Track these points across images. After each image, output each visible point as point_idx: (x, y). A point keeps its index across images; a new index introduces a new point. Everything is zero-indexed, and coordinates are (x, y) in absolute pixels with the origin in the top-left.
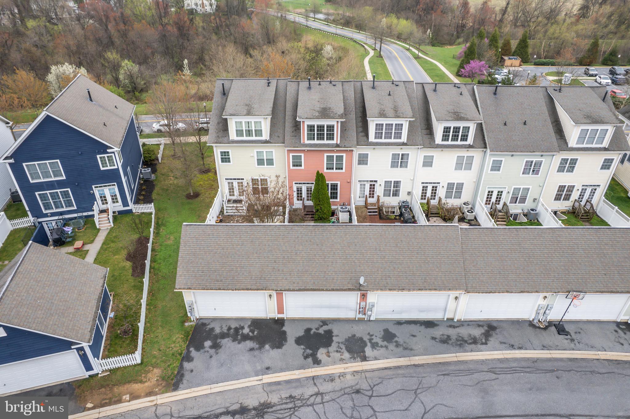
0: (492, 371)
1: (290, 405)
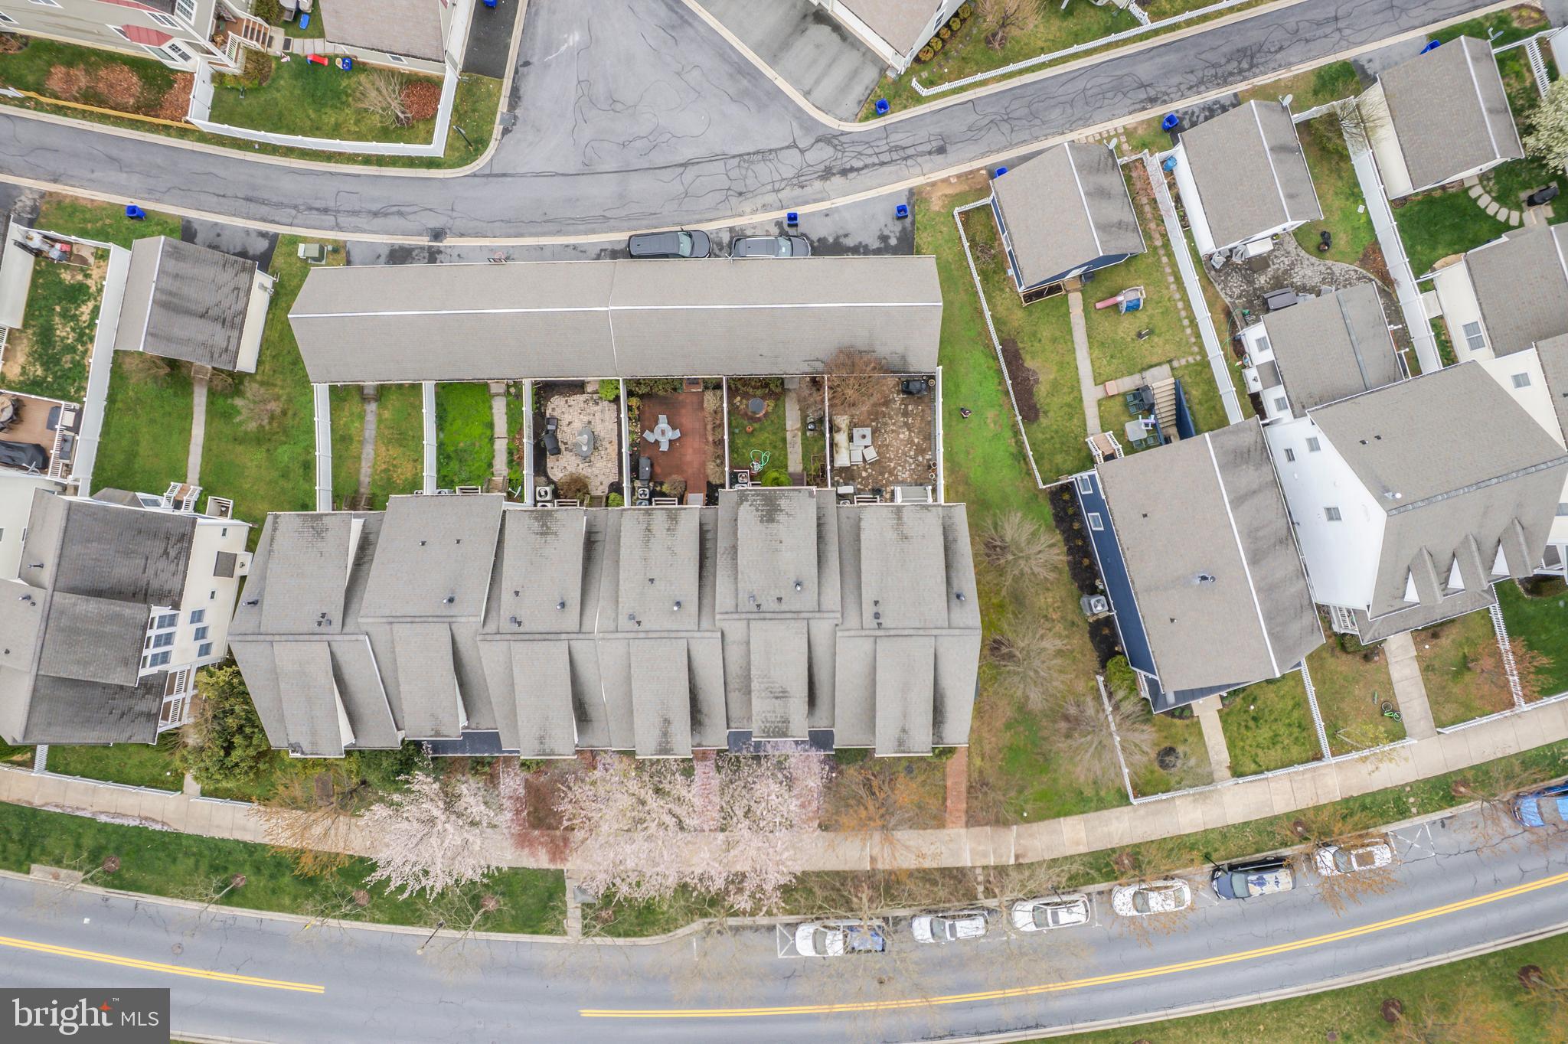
1: (803, 178)
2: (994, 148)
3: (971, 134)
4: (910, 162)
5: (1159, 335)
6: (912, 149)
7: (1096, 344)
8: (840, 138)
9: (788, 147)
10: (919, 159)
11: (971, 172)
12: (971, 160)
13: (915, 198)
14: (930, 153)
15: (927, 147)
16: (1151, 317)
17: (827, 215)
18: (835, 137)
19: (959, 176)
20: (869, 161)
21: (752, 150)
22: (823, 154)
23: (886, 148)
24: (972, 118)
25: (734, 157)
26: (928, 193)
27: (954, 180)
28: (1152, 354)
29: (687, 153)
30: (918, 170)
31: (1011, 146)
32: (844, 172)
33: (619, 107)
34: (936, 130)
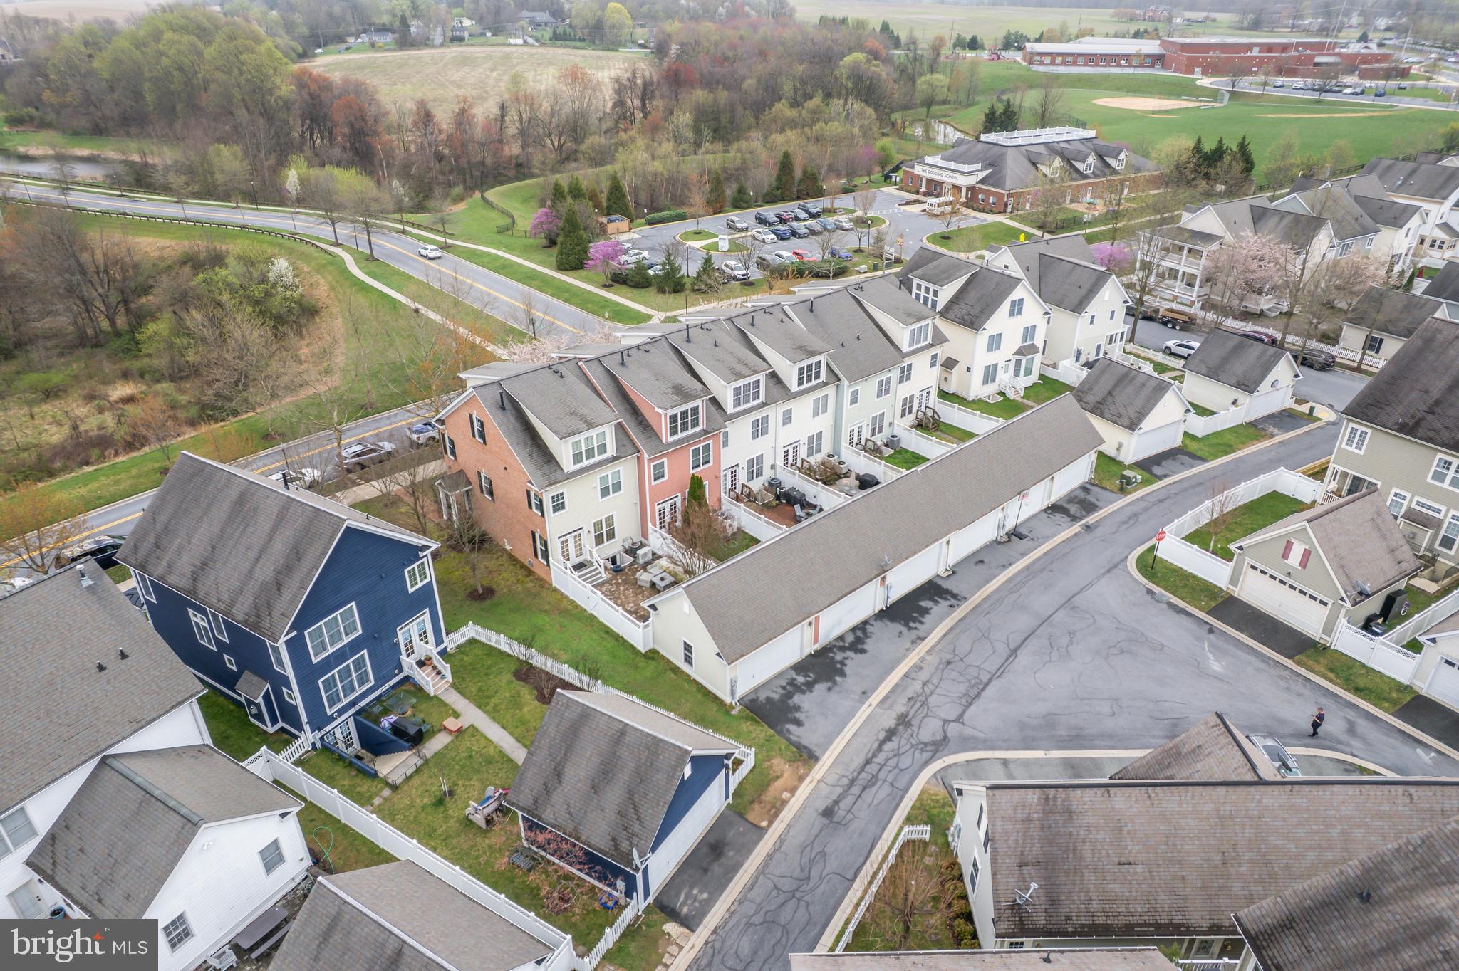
0: (1011, 592)
1: (918, 704)
2: (778, 855)
3: (817, 849)
4: (845, 781)
5: (424, 808)
6: (857, 793)
7: (497, 758)
8: (930, 754)
9: (961, 715)
10: (840, 790)
11: (776, 815)
12: (789, 827)
13: (805, 756)
14: (836, 802)
15: (844, 805)
16: (447, 818)
17: (864, 693)
18: (936, 752)
19: (784, 803)
20: (881, 758)
21: (984, 694)
22: (929, 730)
23: (882, 775)
24: (833, 864)
25: (990, 680)
26: (798, 768)
27: (785, 795)
28: (423, 783)
29: (1024, 658)
30: (831, 779)
31: (763, 870)
32: (891, 734)
33: (1115, 651)
34: (856, 825)
